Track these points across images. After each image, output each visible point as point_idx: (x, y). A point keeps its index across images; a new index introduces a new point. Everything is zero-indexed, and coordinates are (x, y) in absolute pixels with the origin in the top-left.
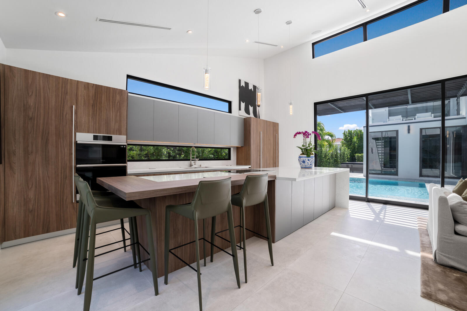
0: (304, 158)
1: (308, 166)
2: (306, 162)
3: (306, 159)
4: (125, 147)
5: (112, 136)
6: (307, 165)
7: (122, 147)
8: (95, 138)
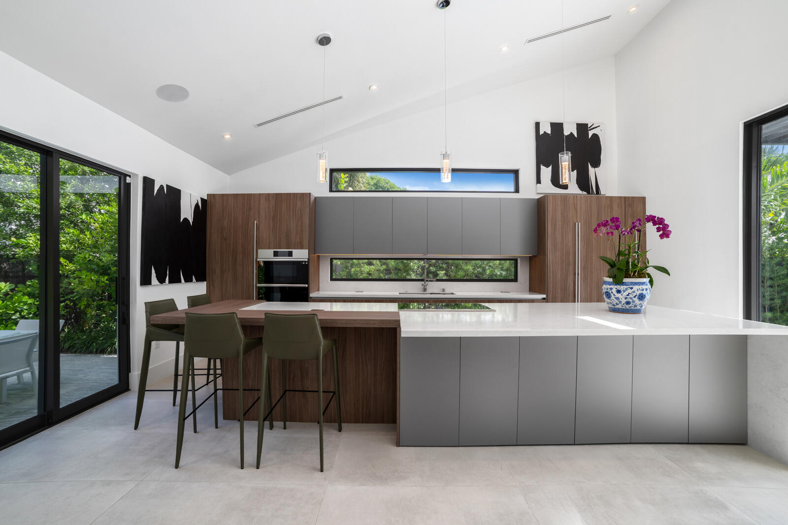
0: (609, 287)
1: (619, 306)
2: (613, 297)
3: (611, 289)
4: (307, 263)
5: (292, 252)
6: (617, 304)
7: (304, 263)
8: (276, 254)
